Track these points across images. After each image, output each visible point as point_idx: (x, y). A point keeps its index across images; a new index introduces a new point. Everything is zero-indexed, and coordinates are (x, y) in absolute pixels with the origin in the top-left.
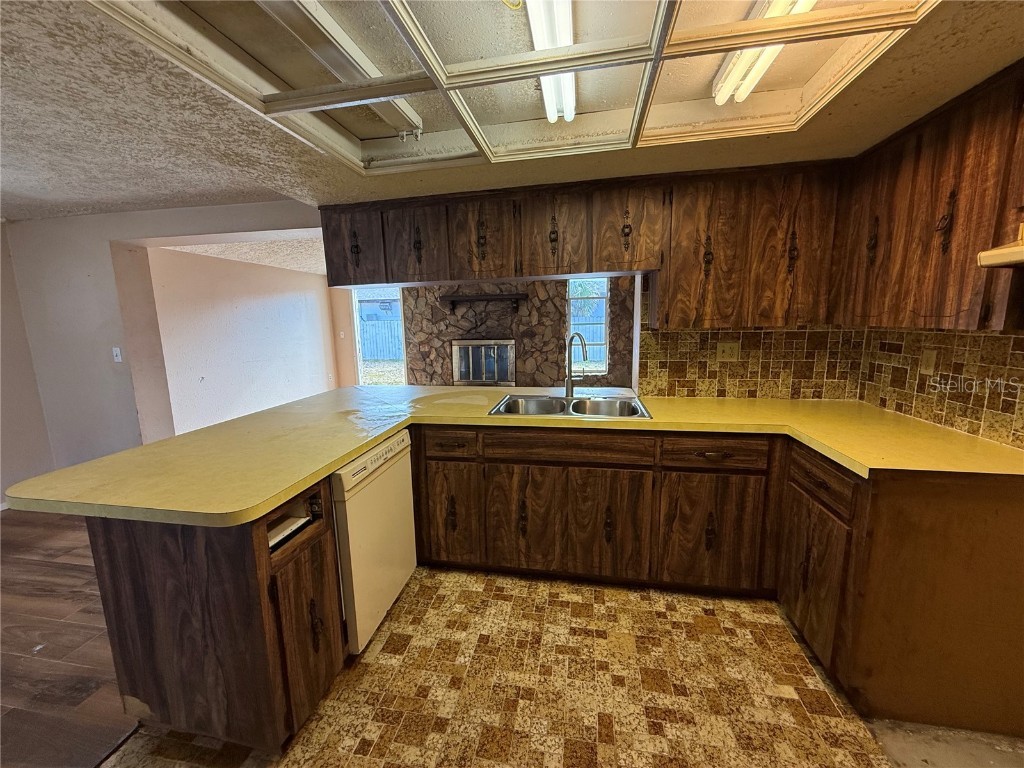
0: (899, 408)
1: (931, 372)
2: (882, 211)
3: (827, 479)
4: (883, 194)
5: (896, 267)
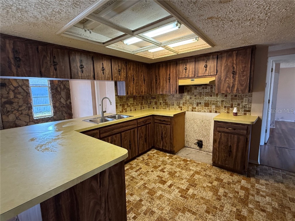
0: (157, 108)
1: (162, 101)
2: (157, 75)
3: (164, 119)
4: (157, 72)
5: (161, 84)
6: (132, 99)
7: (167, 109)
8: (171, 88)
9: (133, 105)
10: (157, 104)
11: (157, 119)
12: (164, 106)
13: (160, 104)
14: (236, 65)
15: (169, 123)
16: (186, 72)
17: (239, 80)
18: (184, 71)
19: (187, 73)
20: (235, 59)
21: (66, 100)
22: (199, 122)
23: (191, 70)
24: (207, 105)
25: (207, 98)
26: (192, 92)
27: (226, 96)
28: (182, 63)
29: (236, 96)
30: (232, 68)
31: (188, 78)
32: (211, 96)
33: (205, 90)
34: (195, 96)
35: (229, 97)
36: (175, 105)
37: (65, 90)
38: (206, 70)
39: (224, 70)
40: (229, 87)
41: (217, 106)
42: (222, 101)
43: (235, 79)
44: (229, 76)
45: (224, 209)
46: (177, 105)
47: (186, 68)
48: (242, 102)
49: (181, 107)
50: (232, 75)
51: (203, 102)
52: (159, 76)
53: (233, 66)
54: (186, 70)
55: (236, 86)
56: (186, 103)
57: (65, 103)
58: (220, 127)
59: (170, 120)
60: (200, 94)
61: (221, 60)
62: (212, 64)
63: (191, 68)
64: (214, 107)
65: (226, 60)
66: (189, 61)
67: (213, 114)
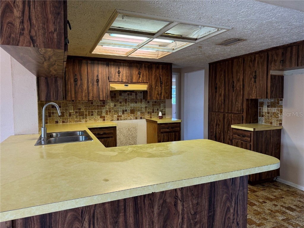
0: (63, 122)
1: (72, 111)
2: (77, 73)
5: (85, 87)
7: (83, 121)
8: (101, 93)
12: (77, 117)
13: (70, 115)
14: (162, 76)
15: (111, 135)
16: (119, 75)
17: (165, 89)
18: (117, 74)
19: (120, 77)
20: (161, 71)
22: (125, 131)
23: (124, 75)
24: (133, 112)
25: (133, 105)
26: (117, 98)
27: (148, 102)
28: (114, 65)
29: (155, 102)
30: (159, 79)
31: (122, 82)
32: (136, 102)
33: (130, 96)
34: (121, 103)
35: (151, 103)
36: (95, 114)
38: (140, 76)
39: (154, 79)
40: (158, 94)
41: (142, 113)
42: (146, 107)
43: (162, 88)
47: (119, 71)
48: (160, 107)
50: (160, 84)
51: (129, 109)
53: (160, 77)
55: (163, 93)
56: (110, 111)
58: (164, 128)
59: (112, 131)
60: (126, 101)
61: (152, 71)
62: (144, 72)
63: (124, 72)
64: (139, 113)
65: (155, 71)
66: (122, 64)
67: (139, 121)
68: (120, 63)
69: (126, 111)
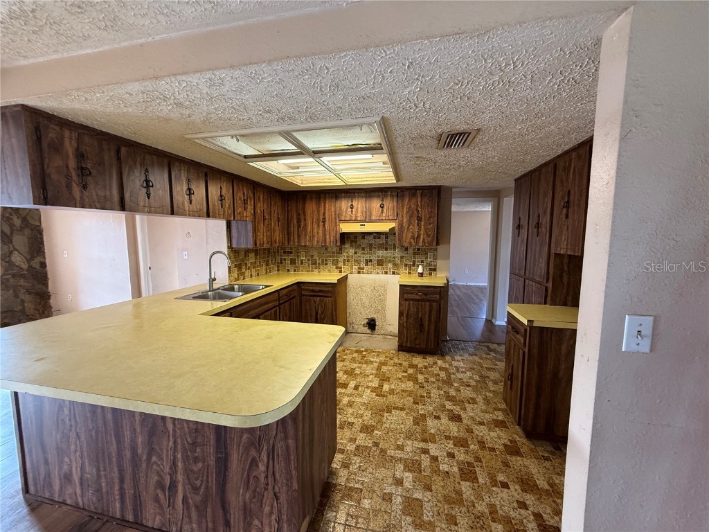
0: (295, 271)
2: (301, 212)
3: (321, 289)
4: (300, 207)
5: (309, 229)
6: (253, 254)
7: (316, 271)
8: (328, 237)
9: (254, 265)
10: (295, 264)
11: (307, 290)
12: (309, 266)
13: (302, 263)
14: (421, 208)
15: (330, 295)
16: (352, 211)
17: (425, 229)
18: (350, 210)
19: (354, 213)
20: (419, 200)
21: (29, 257)
22: (369, 290)
23: (359, 210)
24: (380, 263)
25: (381, 253)
26: (358, 243)
27: (406, 249)
28: (345, 197)
29: (418, 249)
30: (416, 212)
31: (356, 221)
32: (386, 249)
33: (377, 240)
34: (363, 249)
35: (410, 251)
36: (330, 263)
37: (27, 232)
38: (382, 211)
39: (407, 213)
40: (413, 237)
41: (395, 265)
42: (402, 257)
43: (420, 227)
44: (412, 222)
45: (432, 395)
46: (333, 264)
47: (352, 205)
48: (426, 258)
49: (341, 268)
50: (417, 221)
51: (374, 258)
52: (304, 215)
53: (417, 209)
54: (352, 208)
55: (422, 236)
56: (348, 261)
57: (25, 266)
58: (408, 293)
59: (330, 289)
60: (371, 246)
61: (403, 200)
62: (389, 204)
63: (359, 206)
64: (390, 265)
65: (409, 201)
66: (357, 195)
67: (390, 277)
68: (354, 193)
69: (371, 261)
